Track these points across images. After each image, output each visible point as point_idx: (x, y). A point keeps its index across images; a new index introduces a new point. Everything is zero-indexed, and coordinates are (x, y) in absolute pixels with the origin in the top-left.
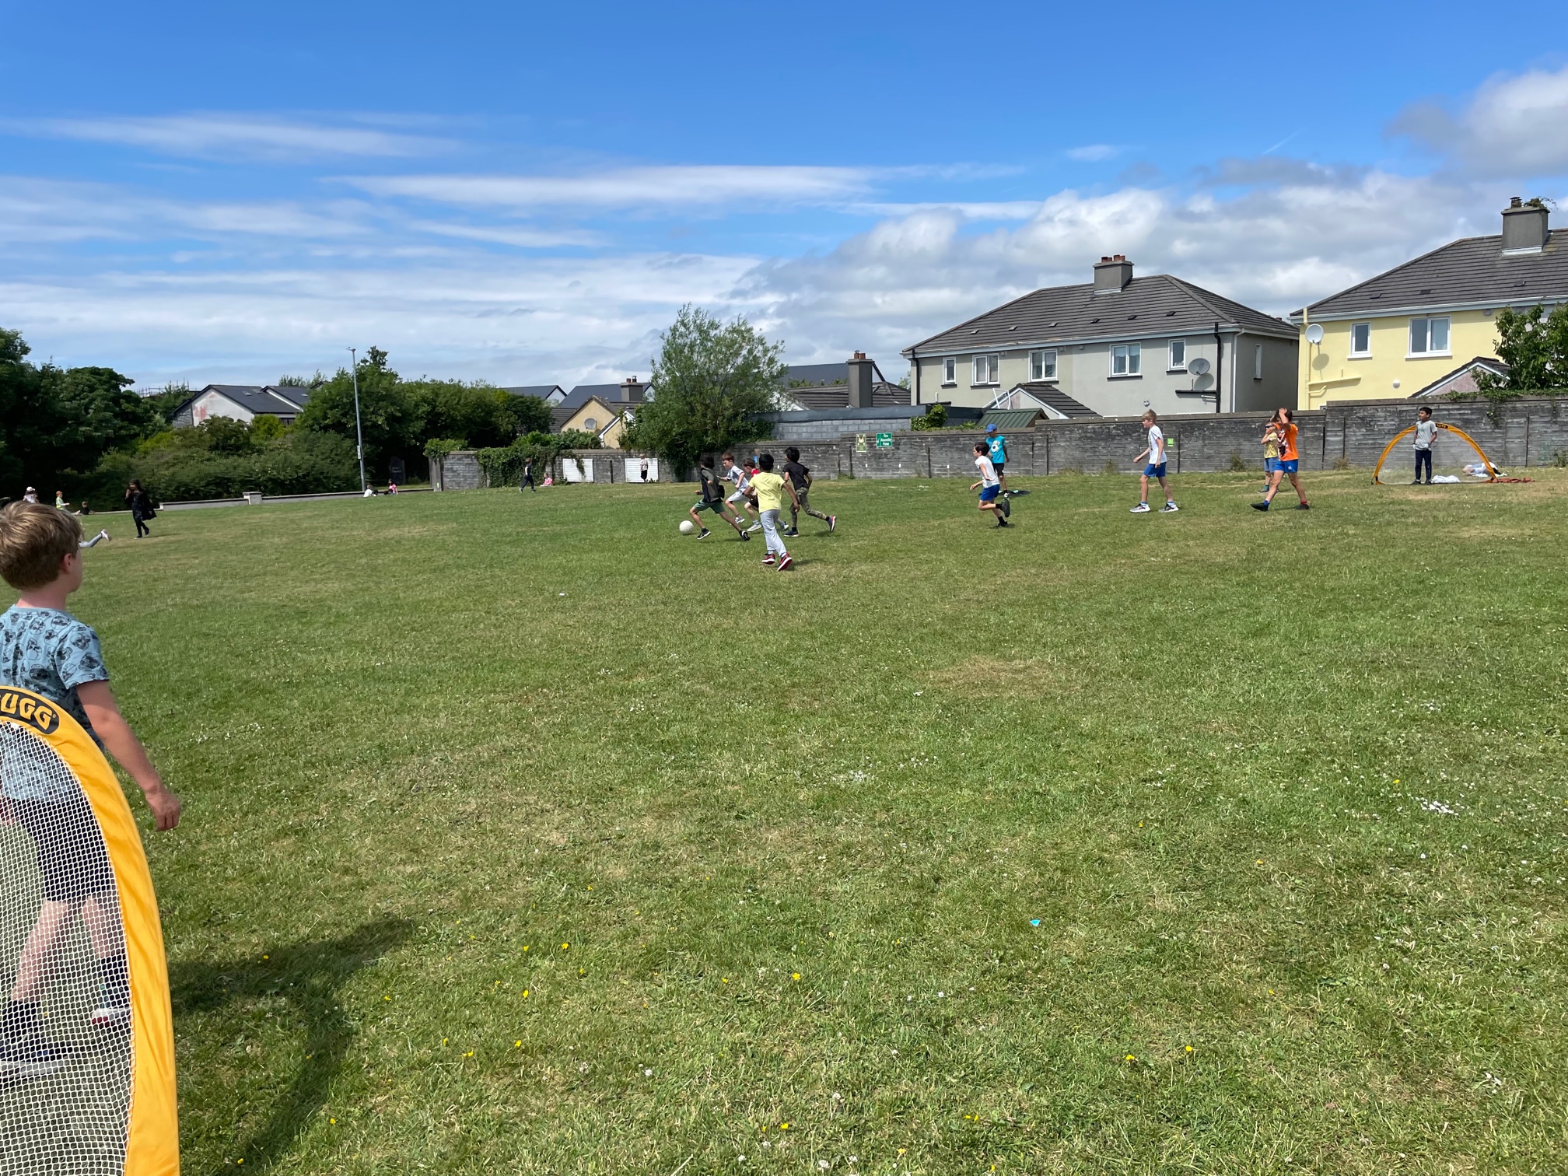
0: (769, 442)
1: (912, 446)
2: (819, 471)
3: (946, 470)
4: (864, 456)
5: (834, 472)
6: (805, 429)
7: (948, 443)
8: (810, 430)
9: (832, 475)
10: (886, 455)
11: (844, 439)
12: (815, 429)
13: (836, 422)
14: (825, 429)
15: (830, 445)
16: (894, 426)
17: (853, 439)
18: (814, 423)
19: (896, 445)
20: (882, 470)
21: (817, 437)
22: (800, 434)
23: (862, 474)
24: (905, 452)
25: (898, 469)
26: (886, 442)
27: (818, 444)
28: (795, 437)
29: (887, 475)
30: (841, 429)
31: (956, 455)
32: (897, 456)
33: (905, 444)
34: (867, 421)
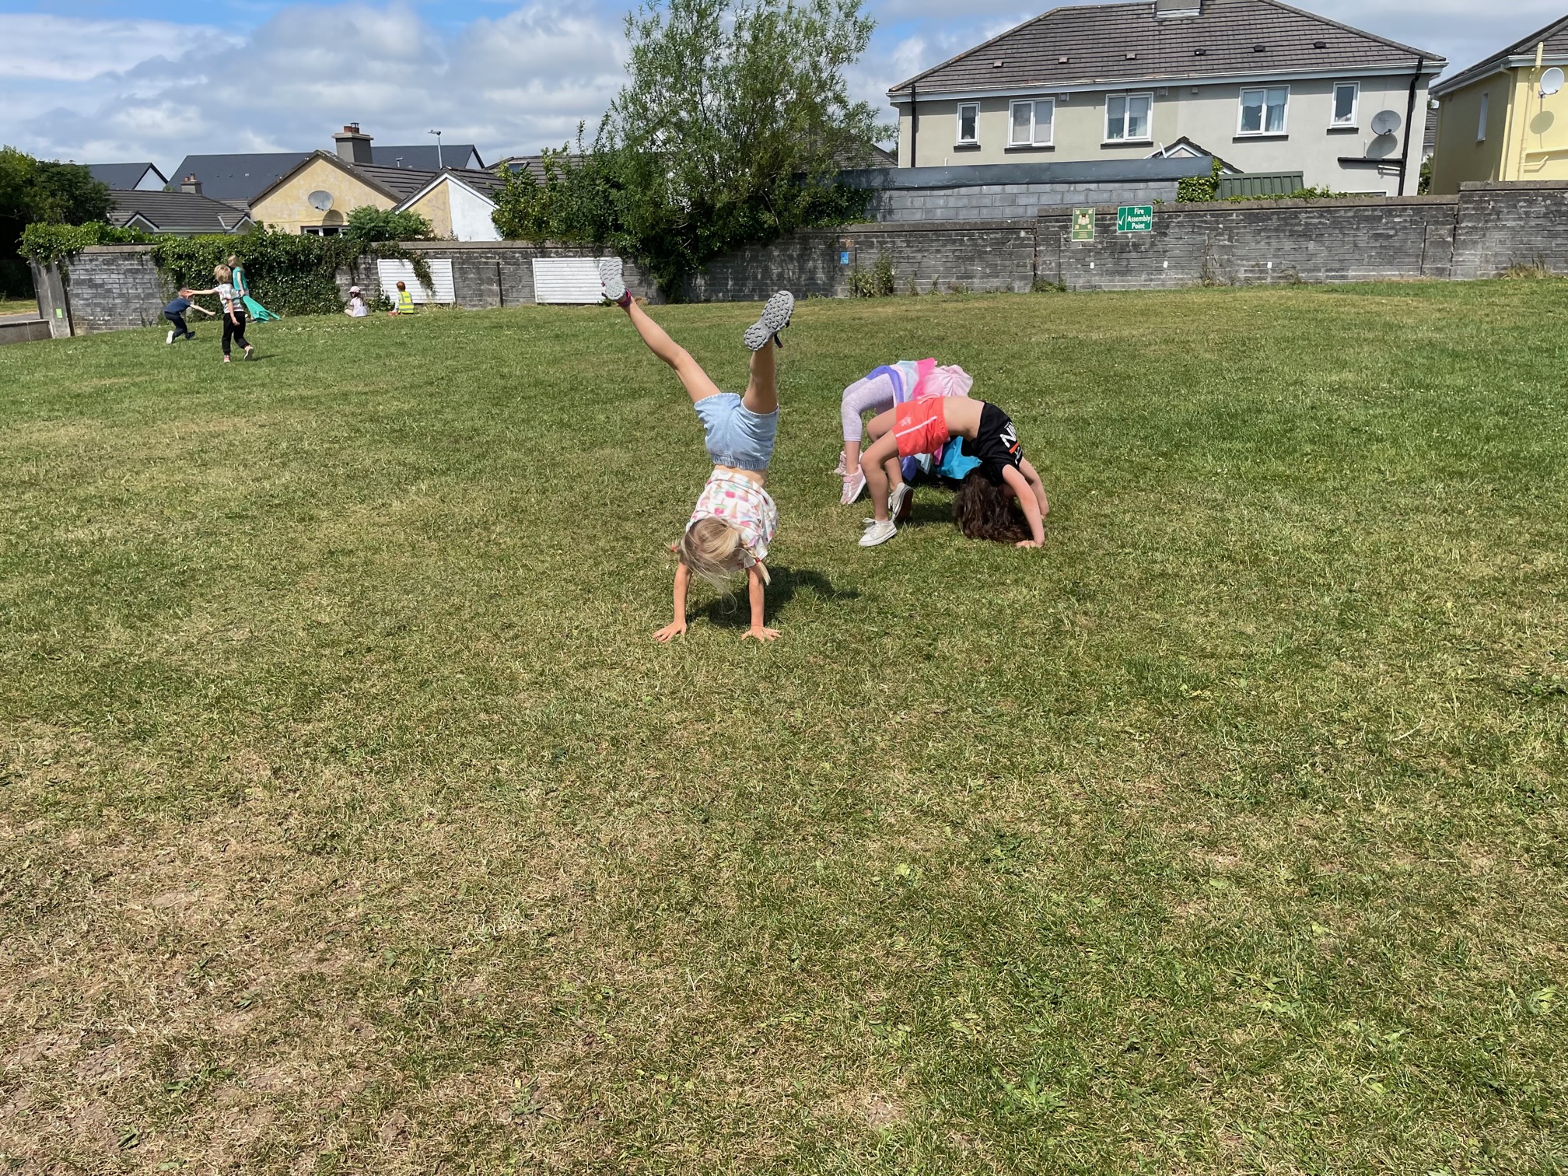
0: (868, 226)
1: (1196, 230)
2: (985, 276)
3: (1264, 271)
4: (1087, 250)
5: (1024, 278)
6: (941, 202)
7: (1274, 222)
8: (952, 202)
9: (1017, 285)
10: (1136, 246)
11: (1043, 218)
12: (965, 201)
13: (1009, 188)
14: (987, 201)
15: (1013, 229)
16: (1141, 194)
17: (1064, 218)
18: (963, 190)
19: (1161, 227)
20: (1126, 272)
21: (973, 216)
22: (929, 211)
23: (1081, 282)
24: (1177, 241)
25: (1160, 270)
26: (1140, 223)
27: (986, 228)
28: (918, 216)
29: (1135, 282)
30: (1023, 201)
31: (1288, 245)
32: (1160, 247)
33: (1180, 225)
34: (1080, 187)
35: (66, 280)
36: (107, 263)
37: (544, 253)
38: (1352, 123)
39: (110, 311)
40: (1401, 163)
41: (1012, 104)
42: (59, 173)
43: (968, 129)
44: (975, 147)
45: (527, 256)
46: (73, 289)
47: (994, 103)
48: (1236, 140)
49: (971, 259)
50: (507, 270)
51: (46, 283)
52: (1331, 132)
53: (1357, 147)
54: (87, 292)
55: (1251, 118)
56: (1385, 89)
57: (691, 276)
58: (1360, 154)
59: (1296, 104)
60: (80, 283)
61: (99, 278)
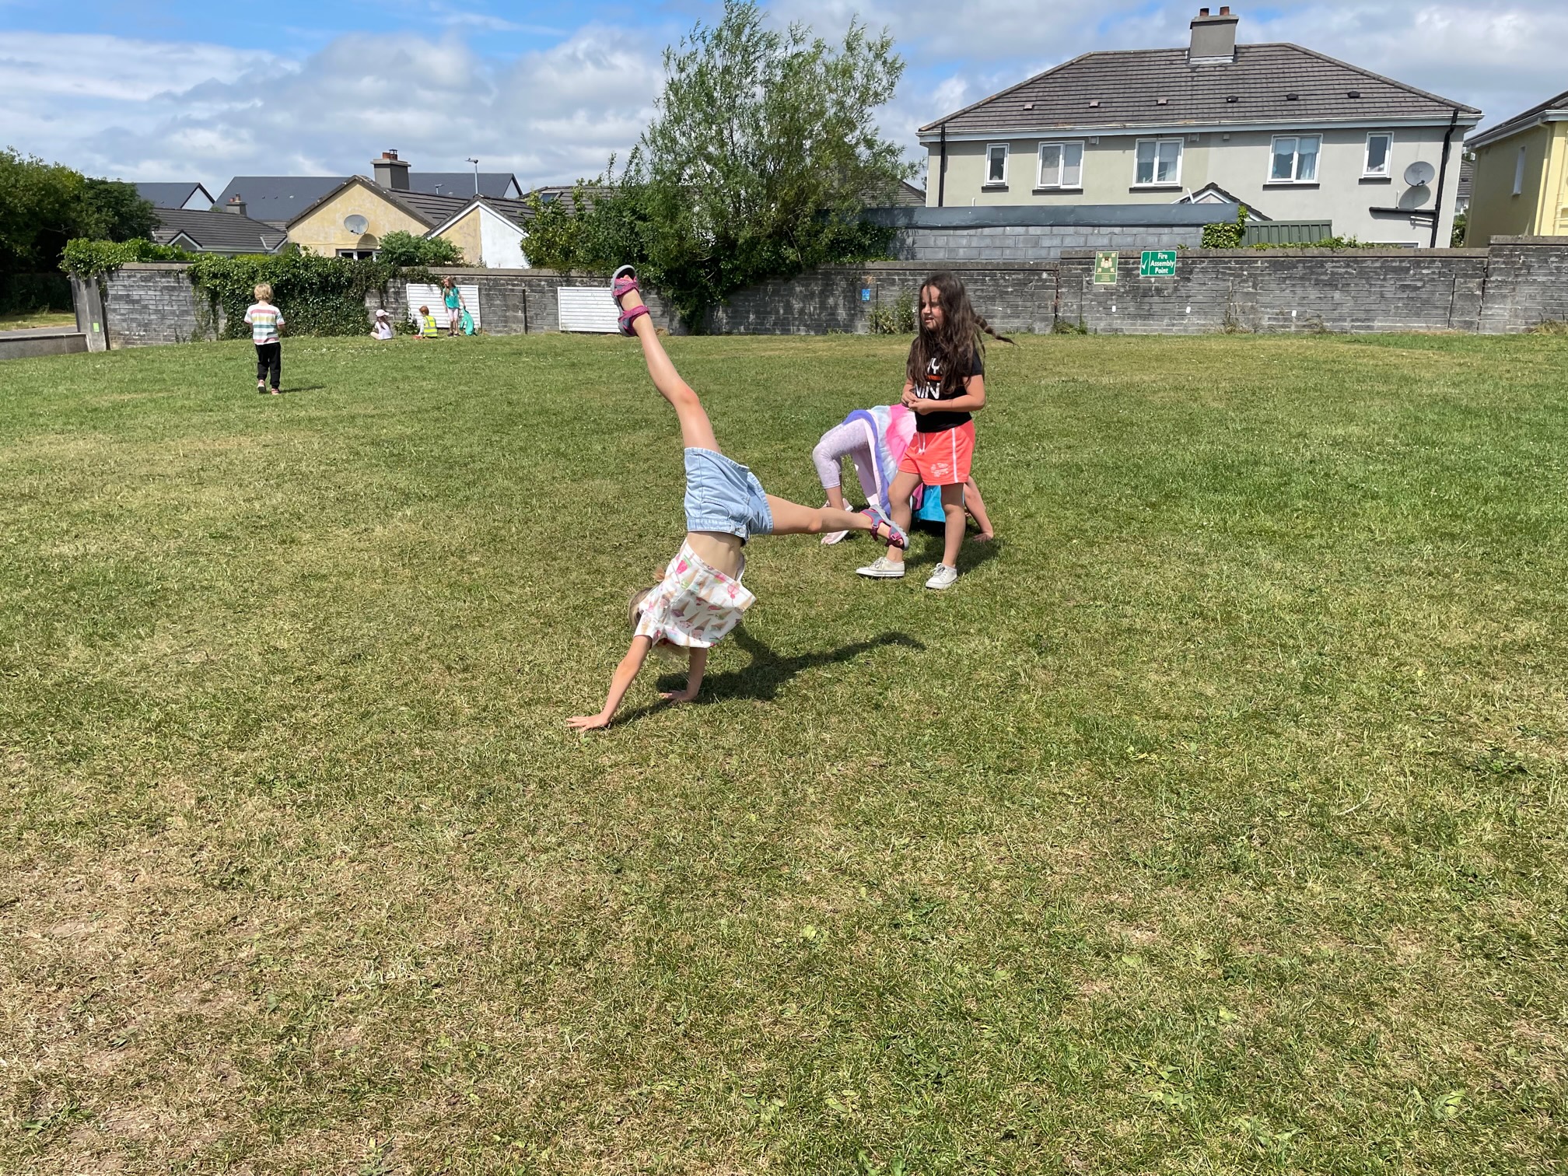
0: (891, 263)
1: (1219, 276)
2: (1005, 316)
3: (1288, 319)
4: (1110, 293)
5: (1045, 319)
6: (964, 242)
7: (1300, 271)
8: (975, 243)
9: (1037, 326)
10: (1159, 291)
11: (1066, 260)
12: (988, 241)
13: (1032, 230)
14: (1010, 242)
15: (1035, 270)
16: (1165, 239)
17: (1087, 261)
18: (987, 231)
19: (1185, 272)
20: (1149, 316)
21: (995, 257)
22: (951, 250)
23: (1102, 325)
24: (1200, 286)
25: (1183, 315)
26: (1163, 269)
27: (1008, 269)
28: (941, 255)
29: (1155, 327)
30: (1046, 243)
31: (1313, 294)
32: (1183, 292)
33: (1204, 271)
34: (1104, 230)
35: (104, 295)
36: (145, 279)
37: (569, 282)
38: (1385, 173)
39: (146, 326)
40: (1434, 215)
41: (1041, 146)
42: (106, 190)
43: (997, 170)
44: (1003, 188)
45: (552, 284)
46: (110, 304)
47: (1023, 145)
48: (1266, 187)
49: (992, 299)
50: (533, 297)
51: (85, 297)
52: (1363, 181)
53: (1388, 199)
54: (124, 307)
55: (1282, 165)
56: (1419, 140)
57: (713, 308)
58: (1392, 205)
59: (1329, 153)
60: (117, 298)
61: (136, 294)
